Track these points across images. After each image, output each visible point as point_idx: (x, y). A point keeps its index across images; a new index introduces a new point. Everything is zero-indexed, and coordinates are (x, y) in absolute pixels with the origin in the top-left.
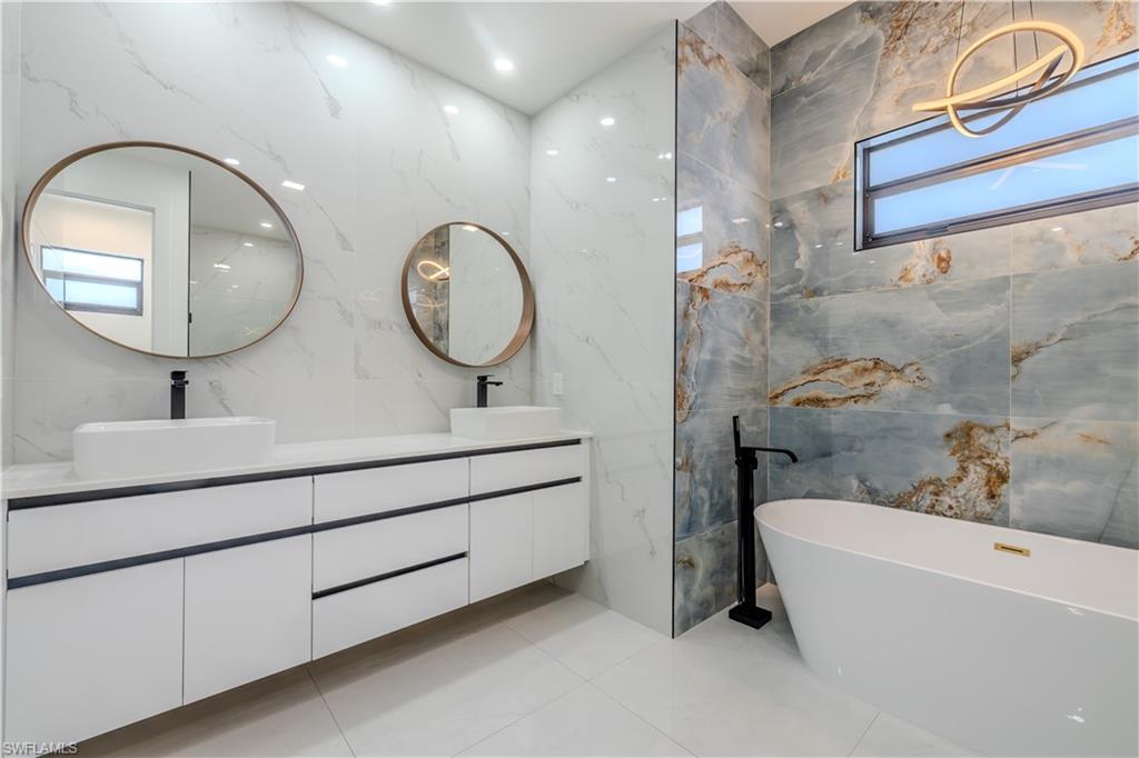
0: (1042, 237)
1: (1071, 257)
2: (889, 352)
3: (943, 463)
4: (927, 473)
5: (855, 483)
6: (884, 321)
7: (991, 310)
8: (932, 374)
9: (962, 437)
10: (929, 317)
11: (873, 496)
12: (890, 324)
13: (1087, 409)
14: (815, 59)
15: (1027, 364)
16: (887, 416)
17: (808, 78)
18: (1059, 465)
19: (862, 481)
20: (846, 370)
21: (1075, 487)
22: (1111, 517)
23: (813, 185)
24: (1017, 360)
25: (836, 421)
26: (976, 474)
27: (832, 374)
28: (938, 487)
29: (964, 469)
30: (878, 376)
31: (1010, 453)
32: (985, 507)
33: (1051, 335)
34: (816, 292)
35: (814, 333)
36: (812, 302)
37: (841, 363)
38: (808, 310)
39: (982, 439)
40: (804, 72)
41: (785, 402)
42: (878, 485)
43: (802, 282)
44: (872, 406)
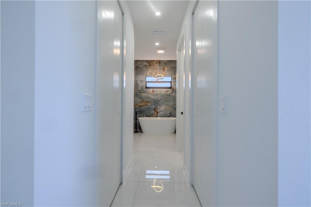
0: (160, 90)
1: (162, 93)
2: (148, 100)
3: (153, 112)
4: (152, 113)
5: (145, 115)
6: (148, 97)
7: (157, 97)
8: (152, 103)
9: (155, 109)
10: (152, 97)
11: (147, 116)
12: (149, 97)
13: (163, 106)
14: (141, 64)
15: (160, 102)
16: (148, 107)
17: (140, 66)
18: (162, 111)
19: (146, 115)
20: (144, 102)
21: (162, 113)
22: (165, 115)
23: (141, 80)
24: (159, 102)
25: (143, 108)
26: (156, 112)
27: (143, 103)
28: (153, 114)
29: (155, 112)
30: (147, 103)
31: (158, 110)
32: (156, 116)
33: (161, 99)
34: (141, 93)
35: (141, 98)
36: (140, 94)
37: (144, 101)
38: (140, 95)
39: (156, 109)
40: (140, 65)
41: (137, 106)
42: (147, 115)
43: (139, 91)
44: (147, 106)
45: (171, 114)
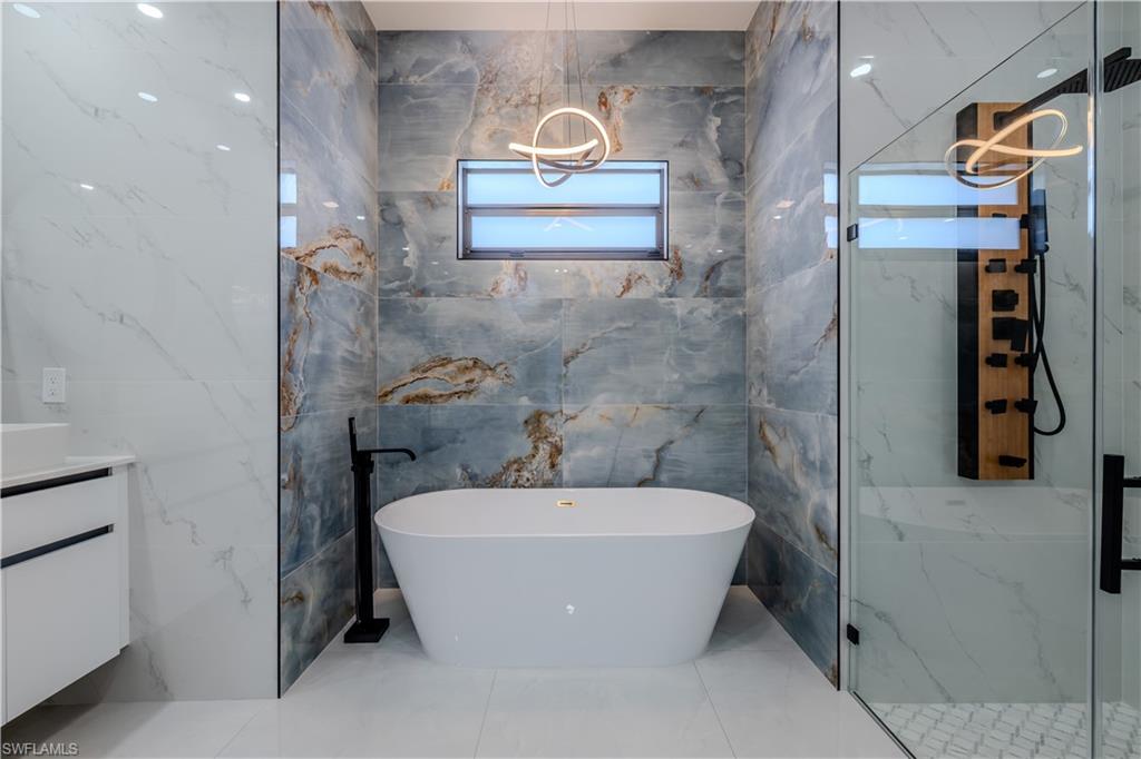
0: (578, 274)
1: (594, 291)
2: (483, 351)
3: (520, 445)
4: (512, 454)
5: (458, 471)
6: (481, 325)
7: (552, 323)
8: (514, 371)
9: (535, 422)
10: (514, 325)
11: (474, 481)
12: (485, 329)
13: (601, 397)
14: (421, 66)
15: (571, 365)
16: (483, 409)
17: (414, 79)
18: (589, 437)
19: (465, 468)
20: (451, 368)
21: (596, 452)
22: (613, 469)
23: (421, 188)
24: (566, 362)
25: (440, 415)
26: (544, 449)
27: (438, 372)
28: (520, 464)
29: (536, 448)
30: (477, 374)
31: (561, 430)
32: (549, 475)
33: (585, 345)
34: (423, 292)
35: (419, 330)
36: (420, 301)
37: (446, 361)
38: (417, 309)
39: (548, 422)
40: (412, 72)
41: (395, 400)
42: (477, 471)
43: (412, 279)
44: (473, 401)
45: (668, 456)
